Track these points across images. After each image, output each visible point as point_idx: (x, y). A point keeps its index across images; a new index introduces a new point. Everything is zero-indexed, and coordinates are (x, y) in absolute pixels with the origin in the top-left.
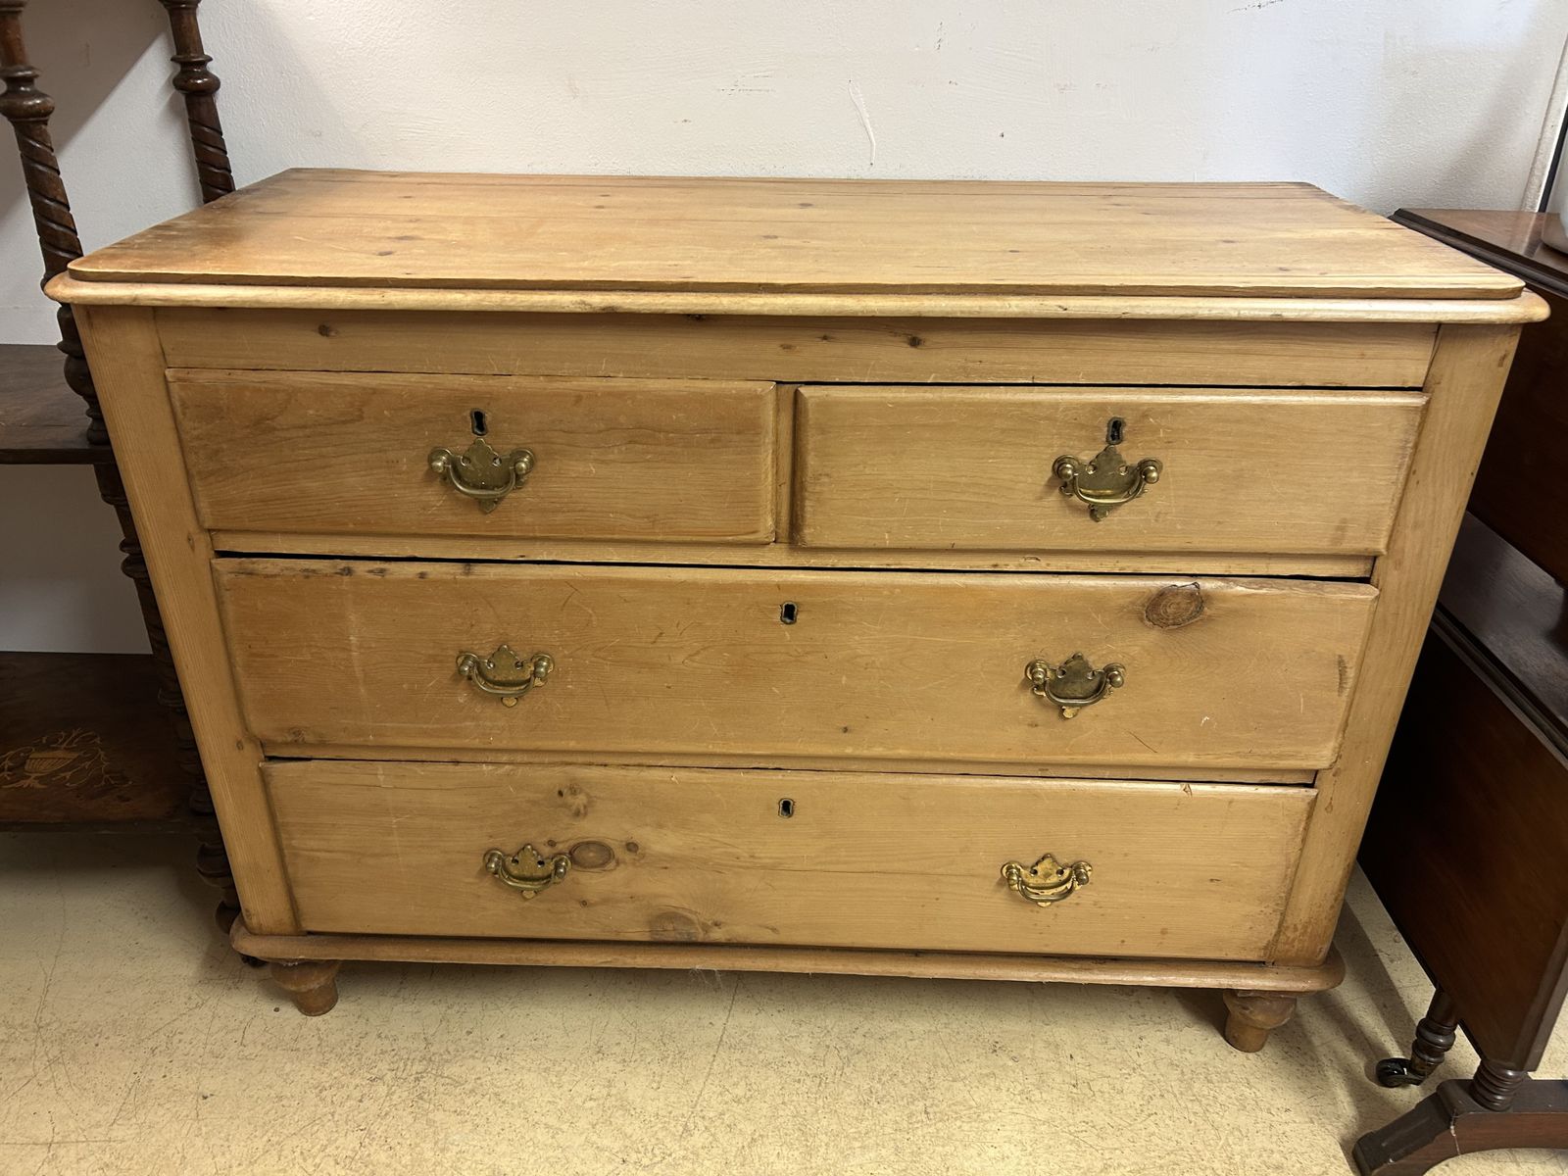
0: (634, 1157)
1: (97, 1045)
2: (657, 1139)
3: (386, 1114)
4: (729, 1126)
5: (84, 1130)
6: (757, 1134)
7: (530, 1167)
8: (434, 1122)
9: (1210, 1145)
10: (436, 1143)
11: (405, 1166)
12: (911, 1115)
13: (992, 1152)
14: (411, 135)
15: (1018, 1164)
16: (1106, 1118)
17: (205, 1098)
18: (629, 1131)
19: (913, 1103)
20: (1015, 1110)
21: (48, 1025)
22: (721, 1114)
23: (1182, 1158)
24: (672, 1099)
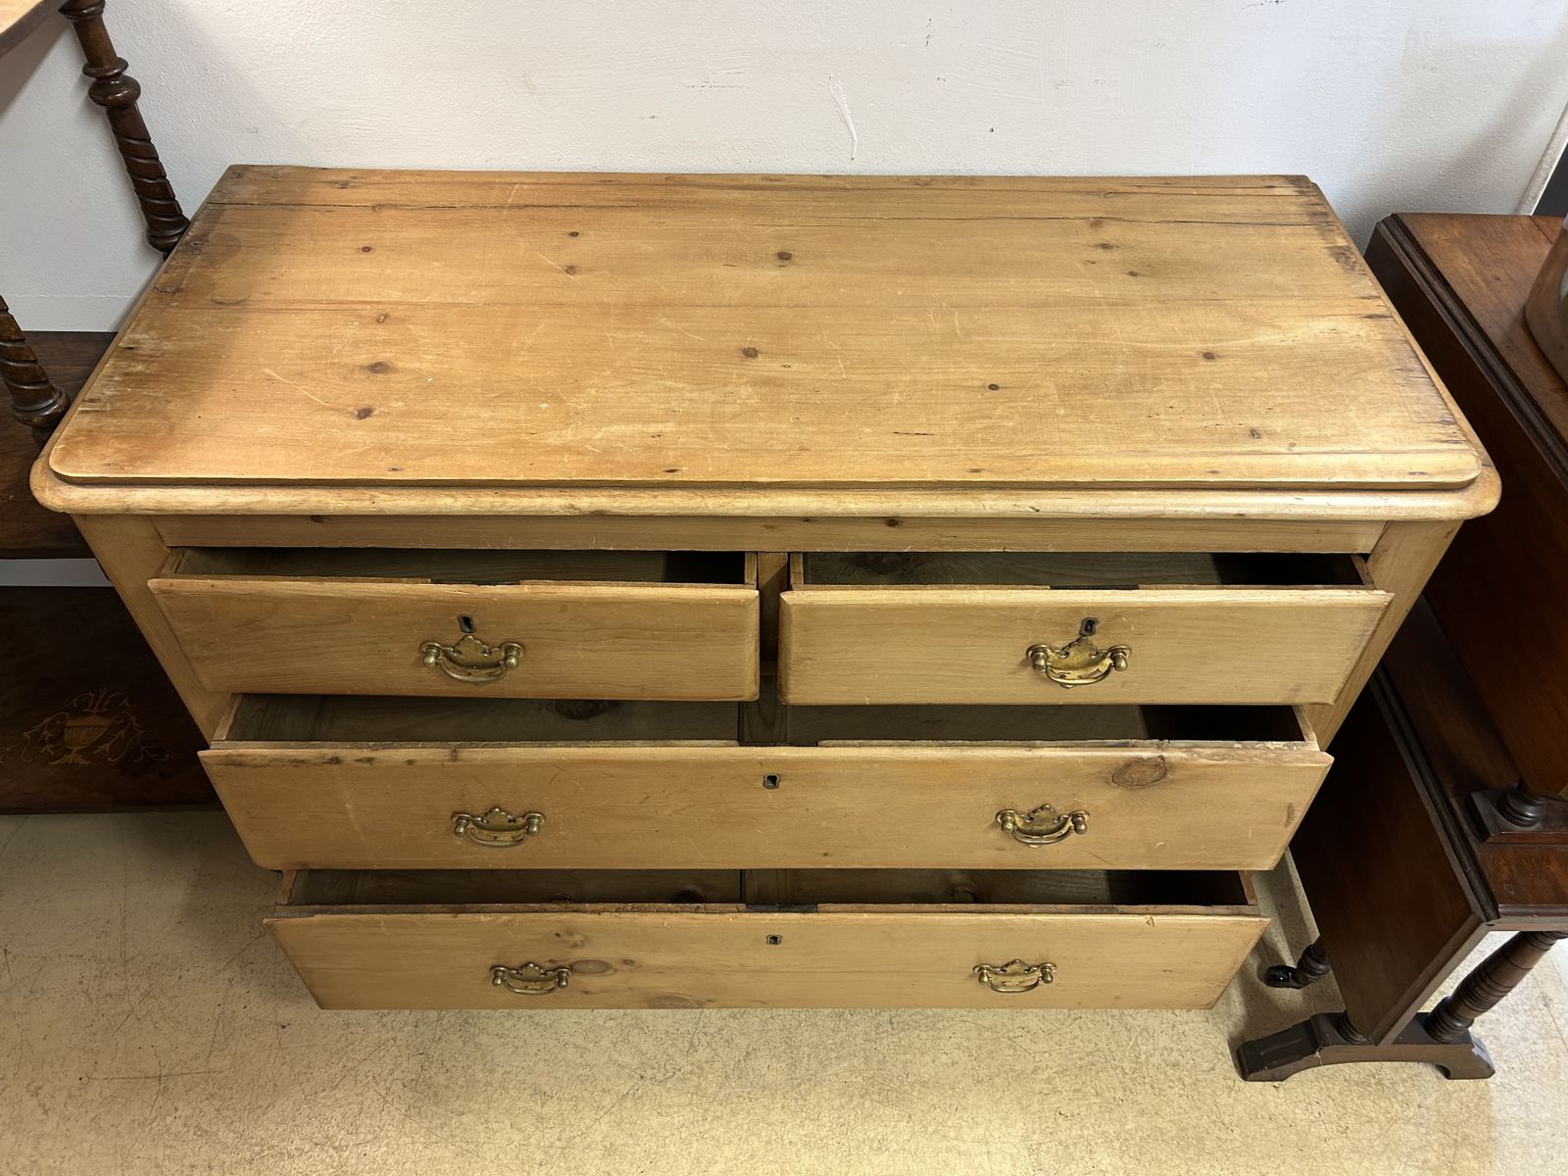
0: (650, 1073)
1: (180, 978)
2: (668, 1055)
3: (440, 1038)
4: (727, 1041)
5: (186, 1063)
6: (751, 1048)
7: (565, 1085)
8: (481, 1045)
9: (1122, 1046)
10: (485, 1065)
11: (462, 1087)
12: (878, 1026)
13: (944, 1058)
14: (356, 131)
15: (965, 1069)
16: (1039, 1023)
17: (284, 1027)
18: (644, 1048)
19: (880, 1014)
20: (965, 1019)
21: (133, 958)
22: (720, 1030)
23: (1099, 1059)
24: (678, 1017)
